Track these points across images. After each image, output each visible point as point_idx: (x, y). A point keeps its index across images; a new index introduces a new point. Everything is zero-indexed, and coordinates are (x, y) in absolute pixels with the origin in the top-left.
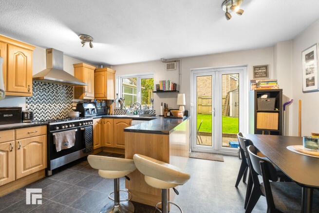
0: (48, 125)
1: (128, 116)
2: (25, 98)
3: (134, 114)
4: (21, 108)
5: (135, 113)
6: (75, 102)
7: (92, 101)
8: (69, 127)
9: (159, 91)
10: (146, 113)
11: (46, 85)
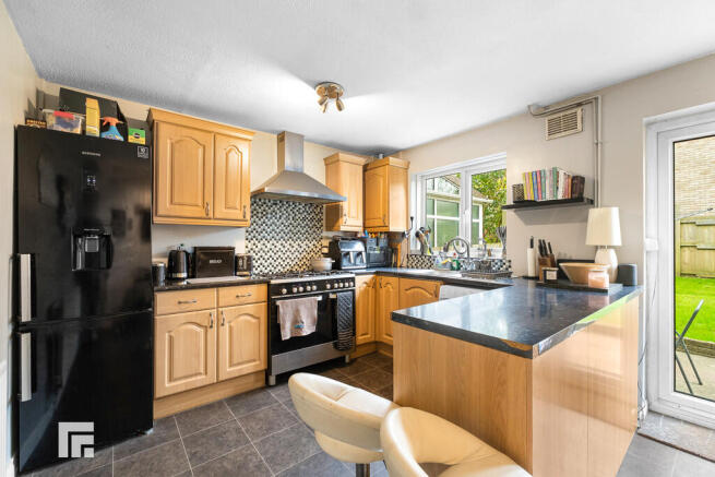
0: (269, 284)
1: (437, 274)
2: (244, 230)
3: (452, 269)
4: (233, 249)
5: (455, 266)
6: (327, 238)
7: (359, 236)
8: (305, 291)
9: (521, 204)
10: (484, 266)
11: (276, 204)
